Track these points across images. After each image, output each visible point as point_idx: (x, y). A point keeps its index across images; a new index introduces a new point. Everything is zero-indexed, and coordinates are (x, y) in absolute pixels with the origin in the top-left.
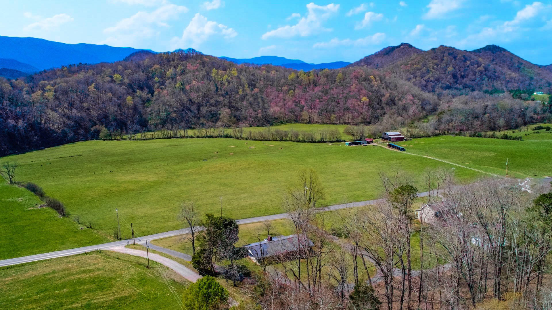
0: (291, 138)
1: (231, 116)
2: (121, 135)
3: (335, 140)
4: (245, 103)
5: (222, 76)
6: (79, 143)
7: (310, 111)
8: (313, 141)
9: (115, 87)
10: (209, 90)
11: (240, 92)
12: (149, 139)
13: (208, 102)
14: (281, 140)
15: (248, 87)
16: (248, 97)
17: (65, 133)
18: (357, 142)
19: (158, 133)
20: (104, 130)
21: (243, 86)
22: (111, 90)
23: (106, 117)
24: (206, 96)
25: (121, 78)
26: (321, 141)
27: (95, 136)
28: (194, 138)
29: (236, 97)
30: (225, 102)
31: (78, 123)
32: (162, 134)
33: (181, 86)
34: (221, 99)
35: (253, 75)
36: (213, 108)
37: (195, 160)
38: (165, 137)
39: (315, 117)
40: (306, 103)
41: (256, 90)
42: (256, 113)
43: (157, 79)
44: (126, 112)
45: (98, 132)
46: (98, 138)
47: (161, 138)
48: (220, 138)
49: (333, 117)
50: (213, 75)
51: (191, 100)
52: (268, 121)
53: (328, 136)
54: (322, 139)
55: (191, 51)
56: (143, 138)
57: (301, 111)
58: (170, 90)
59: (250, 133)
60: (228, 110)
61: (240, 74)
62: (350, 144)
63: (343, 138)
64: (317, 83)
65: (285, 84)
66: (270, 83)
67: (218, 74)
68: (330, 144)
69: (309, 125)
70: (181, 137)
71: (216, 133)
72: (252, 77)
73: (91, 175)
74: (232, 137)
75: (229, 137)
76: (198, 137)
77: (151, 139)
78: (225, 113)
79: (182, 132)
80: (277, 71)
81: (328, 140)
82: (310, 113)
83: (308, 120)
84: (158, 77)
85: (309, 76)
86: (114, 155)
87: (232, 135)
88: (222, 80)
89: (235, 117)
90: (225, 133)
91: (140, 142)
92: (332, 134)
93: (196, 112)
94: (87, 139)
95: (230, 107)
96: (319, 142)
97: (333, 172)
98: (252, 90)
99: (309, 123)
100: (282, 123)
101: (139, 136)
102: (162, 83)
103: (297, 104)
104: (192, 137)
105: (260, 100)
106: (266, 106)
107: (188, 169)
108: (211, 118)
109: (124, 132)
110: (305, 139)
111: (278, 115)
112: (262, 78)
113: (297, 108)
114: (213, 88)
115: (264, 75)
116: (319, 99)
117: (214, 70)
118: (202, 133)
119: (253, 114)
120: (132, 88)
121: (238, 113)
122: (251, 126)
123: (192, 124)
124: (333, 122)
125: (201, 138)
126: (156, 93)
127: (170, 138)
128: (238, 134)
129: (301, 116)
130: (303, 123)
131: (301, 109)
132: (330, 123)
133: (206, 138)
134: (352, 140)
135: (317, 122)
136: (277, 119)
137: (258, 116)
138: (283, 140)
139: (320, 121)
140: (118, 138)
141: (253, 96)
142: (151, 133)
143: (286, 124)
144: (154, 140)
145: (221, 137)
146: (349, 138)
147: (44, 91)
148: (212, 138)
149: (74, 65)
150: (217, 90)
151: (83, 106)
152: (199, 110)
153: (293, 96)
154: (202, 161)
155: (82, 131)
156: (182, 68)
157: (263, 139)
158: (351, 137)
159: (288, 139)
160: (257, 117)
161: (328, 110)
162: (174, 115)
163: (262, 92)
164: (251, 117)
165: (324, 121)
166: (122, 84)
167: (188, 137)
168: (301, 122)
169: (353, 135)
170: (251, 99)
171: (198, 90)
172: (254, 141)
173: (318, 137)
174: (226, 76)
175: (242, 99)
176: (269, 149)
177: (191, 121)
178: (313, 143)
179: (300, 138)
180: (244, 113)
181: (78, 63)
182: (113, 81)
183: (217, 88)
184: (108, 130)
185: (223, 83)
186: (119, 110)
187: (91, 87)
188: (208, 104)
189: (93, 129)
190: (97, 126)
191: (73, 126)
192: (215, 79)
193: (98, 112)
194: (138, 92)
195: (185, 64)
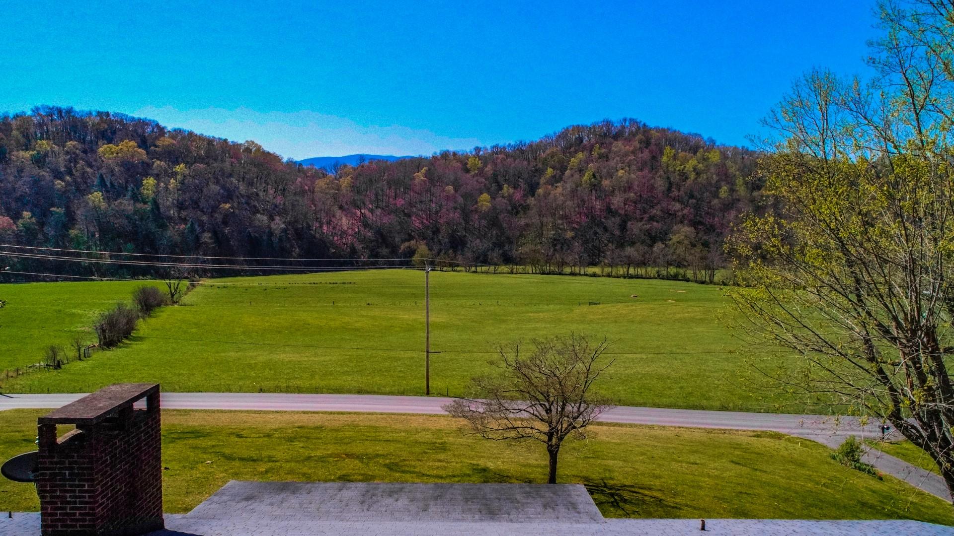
1: (695, 241)
4: (731, 215)
5: (685, 161)
9: (466, 179)
10: (652, 188)
11: (723, 192)
12: (503, 273)
13: (645, 212)
16: (739, 205)
17: (354, 254)
20: (422, 250)
21: (732, 182)
22: (455, 182)
23: (435, 231)
25: (480, 165)
27: (405, 261)
28: (599, 276)
29: (712, 203)
30: (685, 212)
31: (382, 237)
32: (532, 266)
33: (593, 181)
34: (676, 207)
36: (656, 224)
37: (572, 302)
38: (538, 271)
43: (550, 171)
44: (476, 224)
45: (411, 252)
46: (409, 266)
47: (528, 273)
48: (657, 280)
50: (664, 159)
51: (609, 209)
55: (627, 123)
56: (491, 271)
58: (570, 187)
60: (690, 230)
67: (675, 158)
70: (572, 274)
71: (652, 272)
75: (681, 280)
76: (609, 276)
77: (508, 273)
78: (682, 233)
79: (575, 269)
84: (553, 168)
87: (689, 275)
88: (683, 170)
89: (704, 244)
90: (672, 271)
93: (617, 233)
94: (390, 265)
95: (695, 224)
102: (557, 178)
104: (594, 276)
114: (660, 184)
117: (668, 150)
120: (497, 182)
125: (615, 277)
127: (548, 274)
133: (625, 278)
140: (447, 268)
144: (513, 275)
147: (339, 177)
148: (639, 280)
150: (669, 189)
151: (396, 205)
152: (623, 227)
155: (385, 251)
156: (603, 151)
162: (569, 236)
166: (480, 174)
167: (585, 275)
171: (629, 188)
174: (693, 162)
175: (727, 207)
182: (465, 169)
183: (670, 183)
184: (430, 250)
185: (684, 176)
186: (463, 222)
187: (419, 174)
188: (646, 216)
189: (403, 247)
190: (413, 242)
191: (372, 241)
192: (667, 167)
193: (425, 221)
194: (505, 189)
195: (611, 144)
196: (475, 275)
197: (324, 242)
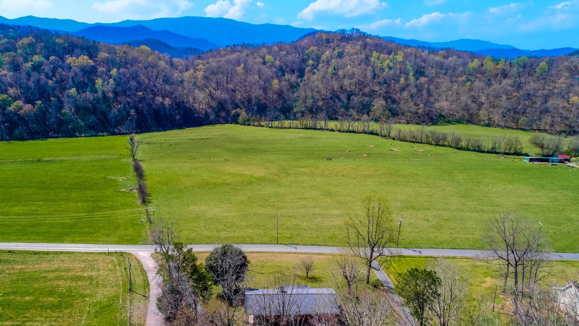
0: (450, 142)
1: (385, 108)
2: (259, 120)
3: (512, 151)
4: (405, 94)
5: (384, 60)
6: (218, 126)
7: (492, 110)
8: (479, 150)
9: (265, 69)
10: (365, 77)
11: (402, 80)
12: (286, 128)
13: (361, 90)
14: (437, 145)
15: (414, 75)
16: (410, 88)
17: (207, 115)
18: (544, 159)
19: (296, 123)
20: (243, 114)
21: (407, 74)
22: (260, 73)
23: (249, 101)
24: (361, 84)
25: (272, 60)
26: (493, 151)
27: (234, 120)
28: (334, 131)
29: (396, 86)
30: (381, 91)
31: (221, 105)
32: (301, 123)
33: (334, 71)
34: (377, 88)
35: (424, 61)
36: (366, 98)
37: (319, 157)
38: (304, 127)
39: (496, 118)
40: (488, 99)
41: (423, 79)
42: (417, 108)
43: (311, 62)
44: (271, 96)
45: (238, 115)
46: (237, 123)
47: (299, 128)
48: (363, 134)
49: (523, 119)
50: (373, 59)
51: (342, 87)
52: (431, 118)
53: (503, 146)
54: (493, 148)
55: (355, 31)
56: (280, 126)
57: (479, 109)
58: (321, 74)
59: (400, 131)
60: (383, 102)
61: (406, 59)
62: (531, 160)
63: (524, 151)
64: (507, 74)
65: (463, 72)
66: (444, 72)
67: (378, 59)
68: (502, 158)
69: (486, 128)
70: (321, 129)
71: (361, 129)
72: (422, 64)
73: (205, 162)
74: (377, 135)
75: (374, 134)
76: (339, 131)
77: (288, 128)
78: (378, 104)
79: (322, 124)
80: (459, 57)
81: (502, 150)
82: (489, 113)
83: (487, 122)
84: (312, 59)
85: (497, 64)
86: (241, 142)
87: (379, 132)
88: (382, 66)
89: (390, 110)
90: (371, 129)
91: (276, 130)
92: (510, 144)
93: (346, 101)
94: (227, 122)
95: (386, 99)
96: (488, 152)
97: (480, 198)
98: (417, 79)
99: (488, 125)
100: (449, 122)
101: (276, 123)
102: (315, 67)
103: (474, 99)
104: (332, 130)
105: (425, 92)
106: (432, 99)
107: (303, 167)
108: (363, 109)
109: (263, 118)
110: (469, 147)
111: (446, 111)
112: (435, 65)
113: (474, 105)
114: (369, 74)
115: (438, 61)
116: (507, 95)
117: (375, 54)
118: (345, 126)
119: (413, 109)
120: (282, 71)
121: (394, 106)
122: (408, 123)
123: (339, 115)
124: (522, 127)
125: (342, 132)
126: (305, 78)
127: (309, 129)
128: (385, 132)
129: (478, 115)
130: (479, 125)
131: (479, 106)
132: (517, 129)
133: (347, 132)
134: (539, 154)
135: (498, 125)
136: (444, 116)
137: (419, 111)
138: (439, 145)
139: (502, 124)
140: (256, 124)
141: (416, 86)
142: (289, 121)
143: (454, 124)
144: (291, 130)
145: (366, 133)
146: (534, 152)
147: (196, 70)
148: (354, 134)
149: (238, 45)
150: (374, 78)
151: (228, 87)
152: (349, 98)
153: (471, 90)
154: (325, 160)
155: (223, 114)
156: (340, 50)
157: (415, 140)
158: (538, 150)
159: (446, 143)
160: (417, 113)
161: (517, 110)
162: (320, 103)
163: (431, 81)
164: (410, 112)
165: (509, 125)
166: (273, 65)
167: (328, 129)
168: (476, 124)
169: (542, 147)
170: (414, 91)
171: (352, 76)
172: (402, 142)
173: (488, 146)
174: (388, 61)
175: (403, 89)
176: (415, 155)
177: (338, 112)
178: (478, 153)
179: (463, 144)
180: (403, 106)
181: (242, 43)
182: (264, 63)
183: (375, 74)
184: (248, 114)
185: (382, 70)
186: (264, 94)
187: (240, 68)
188: (361, 93)
189: (233, 112)
190: (238, 110)
191: (216, 108)
192: (374, 64)
193: (243, 94)
194: (286, 76)
195: (345, 46)
196: (272, 129)
197: (191, 110)
